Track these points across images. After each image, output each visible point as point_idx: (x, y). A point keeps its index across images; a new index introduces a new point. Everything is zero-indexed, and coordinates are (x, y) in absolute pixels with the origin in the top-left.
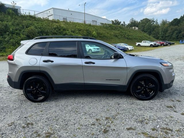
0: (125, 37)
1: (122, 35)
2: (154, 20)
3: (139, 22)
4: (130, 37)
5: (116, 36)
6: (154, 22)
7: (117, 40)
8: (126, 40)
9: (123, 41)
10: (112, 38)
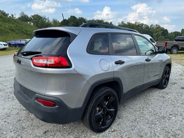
0: (22, 32)
1: (19, 30)
2: (46, 18)
3: (30, 17)
4: (28, 32)
5: (13, 30)
6: (46, 19)
7: (15, 35)
8: (25, 35)
9: (22, 37)
10: (8, 32)
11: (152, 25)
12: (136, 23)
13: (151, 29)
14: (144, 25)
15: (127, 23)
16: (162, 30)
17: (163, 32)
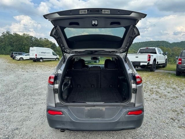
11: (41, 38)
12: (24, 34)
13: (41, 42)
14: (34, 37)
15: (14, 34)
16: (51, 44)
17: (52, 45)
